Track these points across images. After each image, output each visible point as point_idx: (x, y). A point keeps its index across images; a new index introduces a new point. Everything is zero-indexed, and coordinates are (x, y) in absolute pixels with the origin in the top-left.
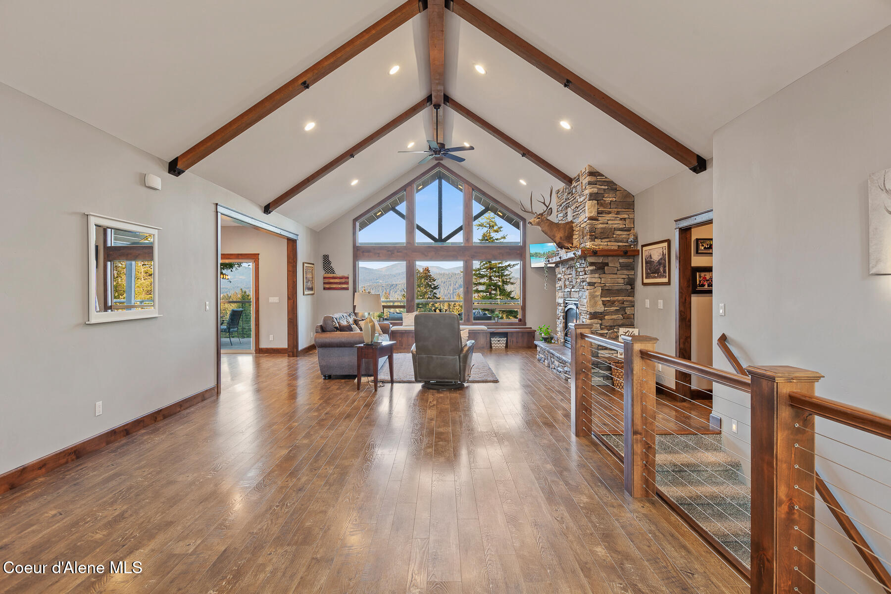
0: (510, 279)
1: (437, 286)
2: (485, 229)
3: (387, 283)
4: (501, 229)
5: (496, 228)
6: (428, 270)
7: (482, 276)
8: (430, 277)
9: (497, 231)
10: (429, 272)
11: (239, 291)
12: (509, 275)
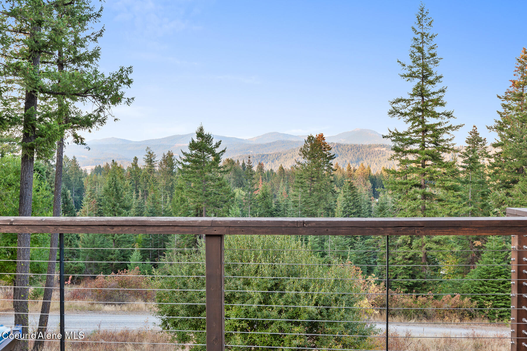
0: (453, 145)
1: (333, 156)
2: (417, 80)
3: (258, 154)
4: (440, 80)
5: (431, 78)
6: (322, 136)
7: (413, 142)
8: (325, 145)
9: (431, 83)
10: (324, 139)
11: (110, 163)
12: (450, 140)
